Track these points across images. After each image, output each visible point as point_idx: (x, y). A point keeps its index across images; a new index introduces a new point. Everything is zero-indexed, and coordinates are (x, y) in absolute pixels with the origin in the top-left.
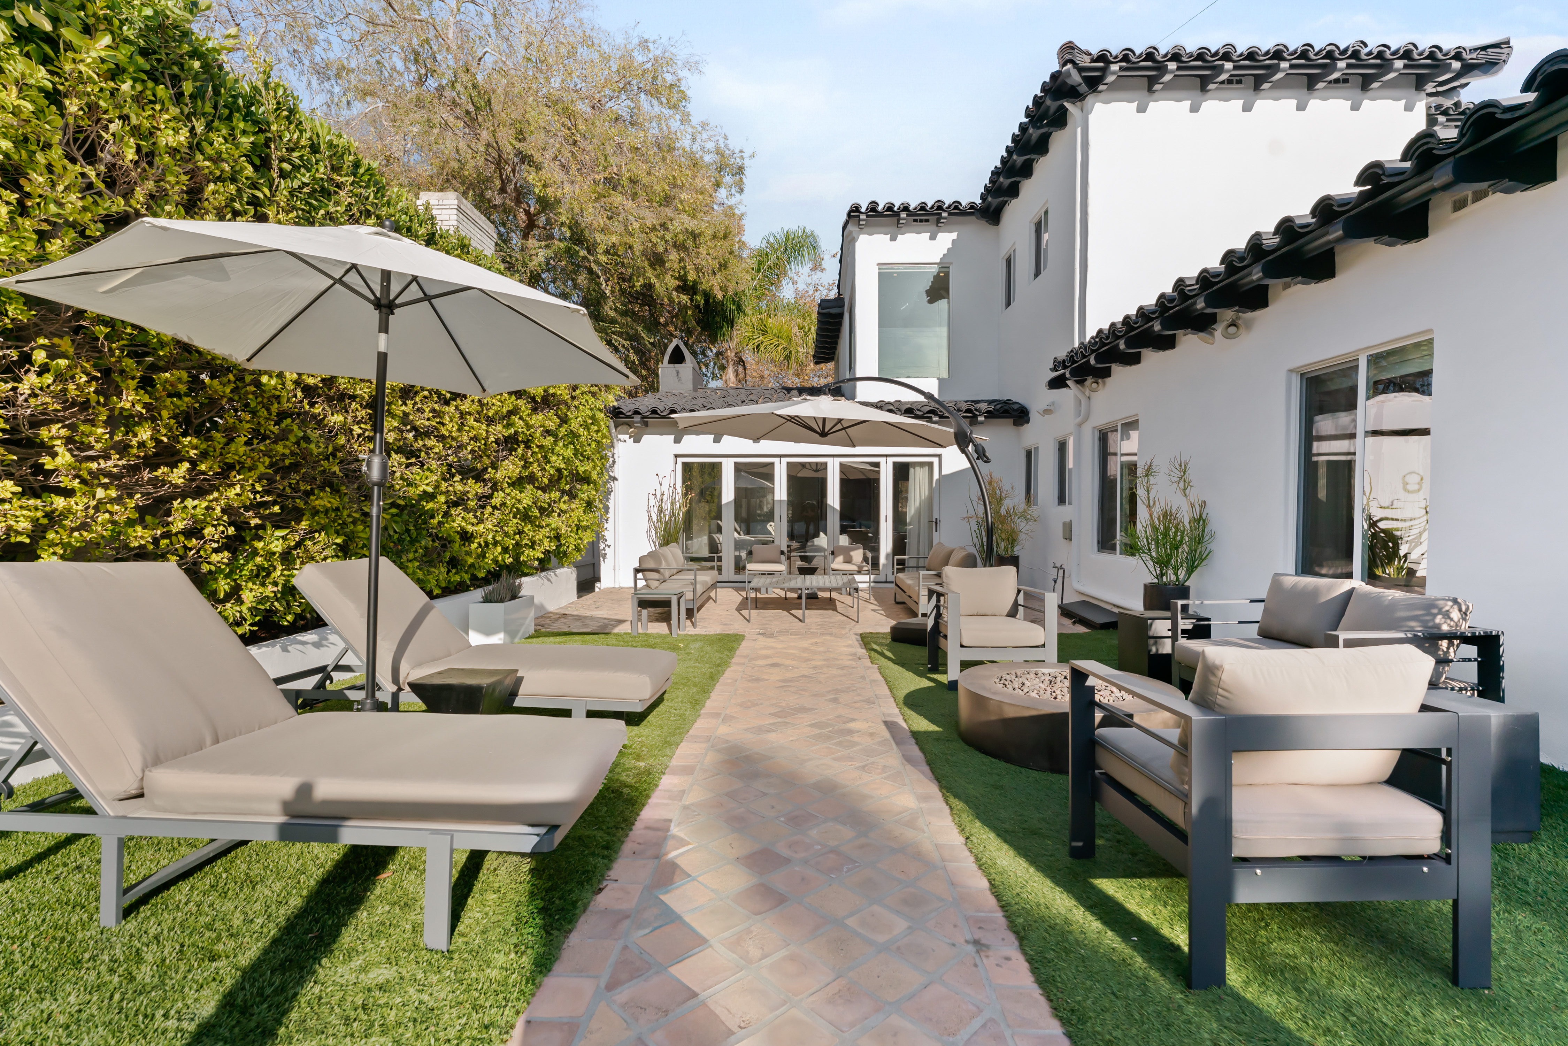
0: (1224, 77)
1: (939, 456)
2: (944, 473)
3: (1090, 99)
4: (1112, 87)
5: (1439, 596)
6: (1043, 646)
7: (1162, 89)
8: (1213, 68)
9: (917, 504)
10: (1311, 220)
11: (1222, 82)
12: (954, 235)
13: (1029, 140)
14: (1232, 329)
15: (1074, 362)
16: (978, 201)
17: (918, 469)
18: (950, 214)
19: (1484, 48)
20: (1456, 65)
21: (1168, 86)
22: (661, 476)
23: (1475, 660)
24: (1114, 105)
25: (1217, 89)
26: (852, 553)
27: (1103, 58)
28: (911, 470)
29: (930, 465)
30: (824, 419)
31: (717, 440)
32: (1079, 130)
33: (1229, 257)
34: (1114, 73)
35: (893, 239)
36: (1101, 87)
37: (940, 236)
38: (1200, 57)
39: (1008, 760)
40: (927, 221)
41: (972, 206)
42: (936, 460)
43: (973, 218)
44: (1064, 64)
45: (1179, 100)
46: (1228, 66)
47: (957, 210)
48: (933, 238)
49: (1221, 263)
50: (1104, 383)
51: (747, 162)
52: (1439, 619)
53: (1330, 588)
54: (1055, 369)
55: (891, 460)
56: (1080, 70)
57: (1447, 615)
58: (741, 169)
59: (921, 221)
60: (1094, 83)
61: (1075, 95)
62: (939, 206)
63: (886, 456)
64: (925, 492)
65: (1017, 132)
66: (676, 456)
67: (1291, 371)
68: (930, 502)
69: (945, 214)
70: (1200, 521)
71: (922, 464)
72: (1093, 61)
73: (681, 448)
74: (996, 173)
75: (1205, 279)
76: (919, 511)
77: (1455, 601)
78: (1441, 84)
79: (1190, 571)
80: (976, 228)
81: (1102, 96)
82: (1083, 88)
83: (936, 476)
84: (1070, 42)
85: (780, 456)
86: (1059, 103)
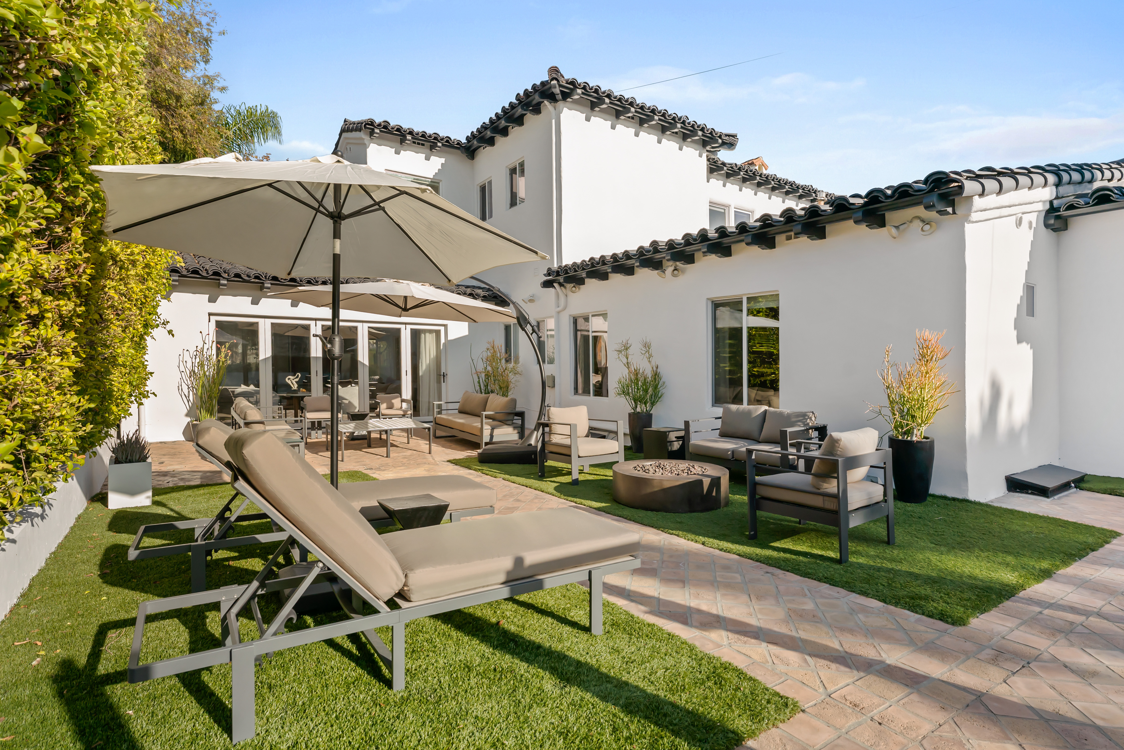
0: (630, 115)
1: (445, 326)
2: (449, 339)
3: (560, 104)
4: (575, 102)
5: (806, 411)
6: (618, 452)
7: (599, 111)
8: (624, 108)
9: (428, 362)
10: (734, 230)
11: (629, 117)
12: (443, 160)
13: (513, 115)
14: (676, 272)
15: (567, 273)
16: (464, 141)
17: (427, 334)
18: (443, 145)
19: (729, 136)
20: (720, 141)
21: (602, 111)
22: (204, 334)
23: (816, 437)
24: (574, 112)
25: (624, 119)
26: (393, 401)
27: (573, 83)
28: (423, 336)
29: (438, 332)
30: (406, 298)
31: (255, 302)
32: (554, 121)
33: (687, 237)
34: (578, 94)
35: (397, 152)
36: (569, 100)
37: (433, 158)
38: (620, 100)
39: (667, 511)
40: (423, 145)
41: (459, 143)
42: (442, 329)
43: (459, 151)
44: (552, 80)
45: (606, 120)
46: (633, 109)
47: (449, 144)
48: (427, 158)
49: (683, 239)
50: (579, 289)
51: (215, 37)
52: (808, 421)
53: (756, 410)
54: (549, 274)
55: (409, 327)
56: (560, 86)
57: (811, 419)
58: (207, 41)
59: (419, 144)
60: (565, 96)
61: (552, 98)
62: (436, 138)
63: (406, 324)
64: (433, 353)
65: (507, 106)
66: (210, 314)
67: (708, 299)
68: (438, 361)
69: (439, 144)
70: (656, 375)
71: (430, 331)
72: (567, 83)
73: (214, 308)
74: (484, 127)
75: (671, 245)
76: (429, 366)
77: (813, 412)
78: (713, 148)
79: (653, 404)
80: (458, 160)
81: (567, 104)
82: (559, 97)
83: (443, 341)
84: (556, 67)
85: (316, 320)
86: (542, 100)
